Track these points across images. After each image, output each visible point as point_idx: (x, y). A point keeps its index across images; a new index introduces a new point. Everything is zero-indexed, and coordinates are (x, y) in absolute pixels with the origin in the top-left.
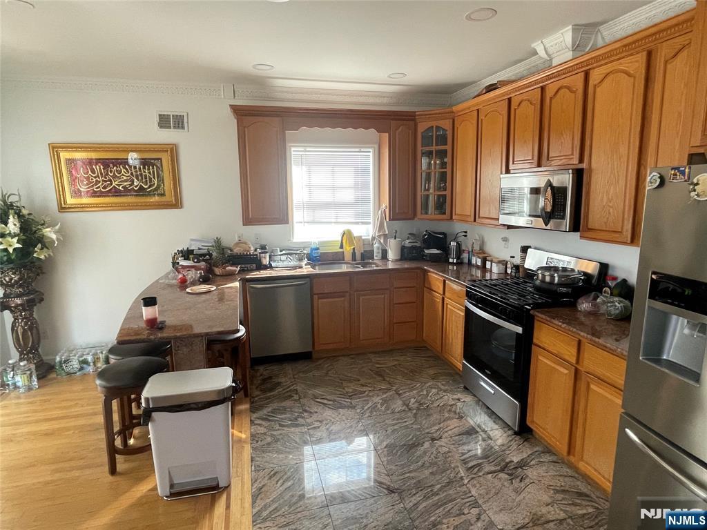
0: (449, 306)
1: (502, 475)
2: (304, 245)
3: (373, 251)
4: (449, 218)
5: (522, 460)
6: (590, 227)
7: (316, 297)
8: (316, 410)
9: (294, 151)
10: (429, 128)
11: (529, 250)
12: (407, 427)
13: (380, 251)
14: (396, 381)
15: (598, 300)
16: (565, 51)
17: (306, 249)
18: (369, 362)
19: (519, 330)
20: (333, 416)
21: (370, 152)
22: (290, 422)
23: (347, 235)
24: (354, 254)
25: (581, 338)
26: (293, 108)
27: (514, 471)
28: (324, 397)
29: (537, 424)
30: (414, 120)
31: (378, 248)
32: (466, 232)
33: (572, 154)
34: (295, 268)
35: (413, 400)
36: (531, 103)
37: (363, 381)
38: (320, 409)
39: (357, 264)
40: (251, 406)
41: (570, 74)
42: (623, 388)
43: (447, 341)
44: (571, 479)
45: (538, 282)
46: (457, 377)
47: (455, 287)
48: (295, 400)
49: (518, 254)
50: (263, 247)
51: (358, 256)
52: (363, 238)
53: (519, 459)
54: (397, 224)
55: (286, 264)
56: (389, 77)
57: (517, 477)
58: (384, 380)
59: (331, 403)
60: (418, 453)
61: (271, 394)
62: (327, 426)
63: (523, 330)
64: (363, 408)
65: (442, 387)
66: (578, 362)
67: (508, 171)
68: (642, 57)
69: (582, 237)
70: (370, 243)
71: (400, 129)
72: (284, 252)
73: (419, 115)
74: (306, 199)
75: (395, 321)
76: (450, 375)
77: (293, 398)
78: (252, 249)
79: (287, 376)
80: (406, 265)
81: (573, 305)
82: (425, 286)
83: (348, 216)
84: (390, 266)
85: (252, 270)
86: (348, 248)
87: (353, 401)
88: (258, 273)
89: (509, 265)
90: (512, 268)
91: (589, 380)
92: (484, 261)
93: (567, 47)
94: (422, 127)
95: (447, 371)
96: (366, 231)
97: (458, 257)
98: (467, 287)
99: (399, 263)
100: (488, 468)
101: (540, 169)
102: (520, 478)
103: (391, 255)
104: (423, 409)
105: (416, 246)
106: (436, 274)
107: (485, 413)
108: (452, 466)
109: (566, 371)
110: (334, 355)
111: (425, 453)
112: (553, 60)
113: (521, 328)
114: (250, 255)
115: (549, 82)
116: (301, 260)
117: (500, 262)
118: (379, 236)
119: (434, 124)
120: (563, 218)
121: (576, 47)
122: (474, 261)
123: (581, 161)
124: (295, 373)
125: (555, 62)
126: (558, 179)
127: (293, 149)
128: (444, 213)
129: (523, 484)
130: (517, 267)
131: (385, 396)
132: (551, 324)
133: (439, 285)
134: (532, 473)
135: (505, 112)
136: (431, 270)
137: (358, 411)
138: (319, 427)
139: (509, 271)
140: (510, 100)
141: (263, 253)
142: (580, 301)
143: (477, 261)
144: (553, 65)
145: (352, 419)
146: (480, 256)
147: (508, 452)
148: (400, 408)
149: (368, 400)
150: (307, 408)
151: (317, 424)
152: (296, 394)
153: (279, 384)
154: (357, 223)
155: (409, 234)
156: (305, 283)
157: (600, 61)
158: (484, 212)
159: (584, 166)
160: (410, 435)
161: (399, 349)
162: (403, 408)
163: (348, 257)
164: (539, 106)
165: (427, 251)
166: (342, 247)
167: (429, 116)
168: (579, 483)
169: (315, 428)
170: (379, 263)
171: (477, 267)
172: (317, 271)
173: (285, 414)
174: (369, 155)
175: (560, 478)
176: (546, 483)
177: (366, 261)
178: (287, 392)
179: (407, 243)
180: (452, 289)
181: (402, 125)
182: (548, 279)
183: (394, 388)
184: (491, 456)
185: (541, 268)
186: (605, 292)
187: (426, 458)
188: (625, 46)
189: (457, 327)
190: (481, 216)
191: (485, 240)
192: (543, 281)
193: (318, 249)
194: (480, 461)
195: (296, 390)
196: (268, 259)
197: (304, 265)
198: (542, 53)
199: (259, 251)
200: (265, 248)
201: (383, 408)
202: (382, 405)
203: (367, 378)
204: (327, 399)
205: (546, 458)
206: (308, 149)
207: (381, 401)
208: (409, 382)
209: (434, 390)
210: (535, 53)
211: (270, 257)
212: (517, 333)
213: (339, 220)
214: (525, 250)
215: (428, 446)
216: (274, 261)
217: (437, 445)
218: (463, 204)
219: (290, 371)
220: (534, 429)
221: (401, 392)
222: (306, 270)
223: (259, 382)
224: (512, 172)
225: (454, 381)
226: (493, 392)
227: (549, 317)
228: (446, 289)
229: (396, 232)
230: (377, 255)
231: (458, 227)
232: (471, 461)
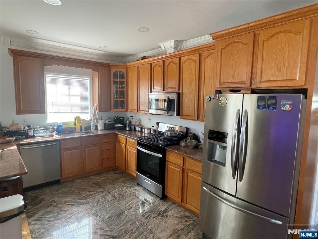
0: (128, 149)
1: (159, 217)
2: (54, 124)
3: (91, 126)
4: (126, 110)
5: (165, 209)
6: (183, 114)
7: (62, 150)
8: (68, 209)
9: (47, 76)
10: (116, 71)
11: (160, 123)
12: (116, 207)
13: (94, 126)
14: (107, 186)
15: (187, 142)
16: (171, 48)
17: (56, 126)
18: (91, 180)
19: (161, 156)
20: (78, 209)
21: (88, 79)
22: (54, 218)
23: (78, 118)
24: (81, 128)
25: (184, 156)
26: (48, 55)
27: (163, 214)
28: (71, 201)
29: (169, 193)
30: (110, 67)
31: (93, 125)
32: (132, 117)
33: (176, 87)
34: (49, 136)
35: (116, 194)
36: (160, 66)
37: (90, 189)
38: (70, 208)
39: (83, 133)
40: (27, 215)
41: (174, 57)
42: (201, 173)
43: (128, 165)
44: (183, 212)
45: (166, 136)
46: (133, 180)
47: (131, 140)
48: (55, 206)
49: (155, 126)
50: (29, 126)
51: (83, 129)
52: (85, 120)
53: (164, 209)
54: (103, 114)
55: (43, 134)
56: (99, 47)
57: (165, 216)
58: (101, 187)
59: (75, 203)
60: (123, 217)
61: (39, 205)
62: (76, 216)
63: (162, 156)
64: (93, 202)
65: (128, 185)
66: (183, 166)
67: (151, 92)
68: (198, 55)
69: (180, 118)
70: (88, 122)
71: (103, 71)
72: (42, 128)
73: (111, 65)
74: (54, 101)
75: (103, 159)
76: (130, 179)
77: (53, 205)
78: (23, 127)
79: (47, 195)
80: (107, 132)
81: (178, 144)
82: (116, 141)
83: (77, 109)
84: (99, 133)
85: (22, 139)
86: (78, 125)
87: (87, 200)
88: (27, 140)
89: (152, 130)
90: (153, 131)
91: (188, 172)
92: (142, 128)
93: (172, 47)
94: (113, 71)
95: (128, 178)
96: (87, 117)
97: (131, 128)
98: (137, 140)
99: (104, 131)
100: (153, 216)
101: (164, 92)
102: (166, 216)
103: (100, 128)
104: (122, 197)
105: (111, 123)
106: (122, 135)
107: (148, 193)
108: (139, 219)
109: (179, 170)
110: (72, 179)
111: (126, 216)
112: (167, 51)
113: (162, 155)
114: (21, 131)
115: (167, 59)
116: (52, 132)
117: (148, 129)
118: (94, 119)
119: (119, 70)
120: (174, 111)
121: (175, 48)
122: (137, 129)
123: (179, 89)
124: (52, 192)
125: (168, 52)
126: (172, 96)
127: (47, 75)
128: (124, 109)
129: (167, 219)
130: (155, 131)
131: (103, 194)
132: (173, 152)
133: (124, 140)
134: (169, 213)
135: (149, 68)
136: (120, 134)
137: (91, 204)
138: (71, 217)
139: (152, 132)
140: (151, 64)
141: (29, 129)
142: (181, 142)
143: (138, 129)
144: (167, 53)
145: (88, 209)
146: (140, 126)
147: (159, 207)
148: (111, 199)
149: (94, 198)
150: (63, 209)
151: (70, 216)
152: (55, 203)
153: (43, 199)
154: (82, 113)
155: (108, 118)
156: (56, 144)
157: (184, 54)
158: (142, 108)
159: (180, 91)
160: (118, 210)
161: (105, 172)
162: (112, 198)
163: (78, 129)
164: (163, 68)
165: (116, 125)
166: (75, 124)
167: (116, 66)
168: (186, 213)
169: (69, 218)
170: (94, 131)
171: (139, 131)
172: (62, 137)
173: (49, 215)
174: (88, 81)
175: (179, 213)
176: (175, 216)
177: (87, 131)
178: (48, 203)
179: (107, 122)
180: (130, 141)
181: (104, 69)
182: (169, 135)
183: (106, 190)
184: (154, 210)
185: (166, 131)
186: (188, 138)
187: (127, 219)
188: (192, 51)
189: (133, 158)
190: (140, 110)
191: (141, 120)
192: (167, 136)
193: (62, 126)
194: (150, 214)
195: (54, 201)
196: (32, 132)
197: (54, 135)
198: (163, 48)
199: (27, 128)
200: (30, 127)
201: (103, 200)
202: (102, 199)
203: (92, 188)
204: (73, 202)
205: (174, 206)
206: (55, 76)
207: (101, 197)
208: (113, 186)
209: (124, 188)
210: (161, 47)
211: (34, 131)
212: (160, 157)
213: (72, 112)
214: (158, 123)
215: (127, 213)
216: (37, 133)
217: (131, 211)
218: (132, 104)
219: (48, 192)
220: (168, 195)
221: (110, 191)
222: (56, 137)
223: (30, 200)
224: (153, 92)
225: (132, 182)
226: (150, 183)
227: (172, 149)
228: (127, 142)
229: (102, 117)
230: (93, 128)
231: (129, 114)
232: (146, 215)
